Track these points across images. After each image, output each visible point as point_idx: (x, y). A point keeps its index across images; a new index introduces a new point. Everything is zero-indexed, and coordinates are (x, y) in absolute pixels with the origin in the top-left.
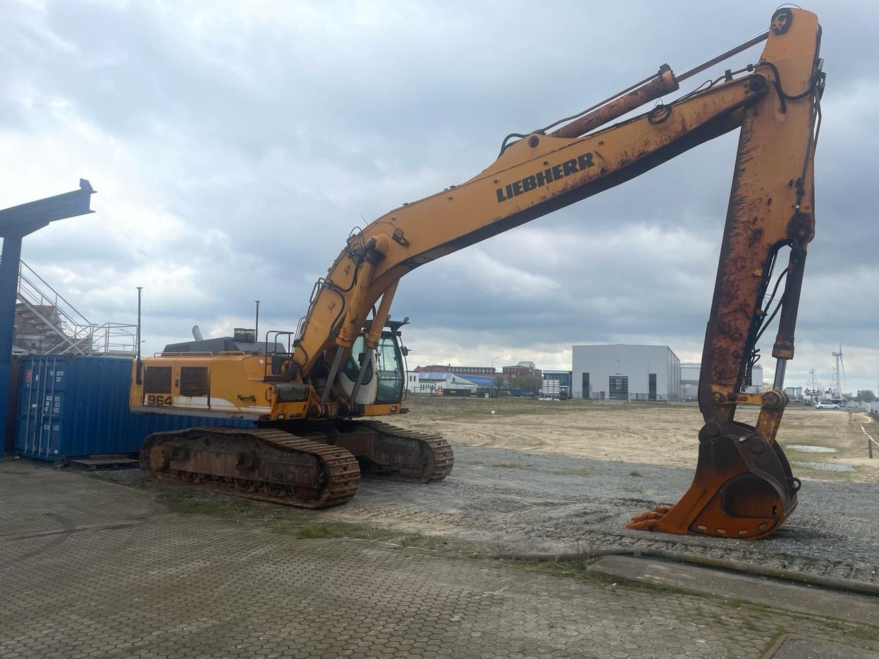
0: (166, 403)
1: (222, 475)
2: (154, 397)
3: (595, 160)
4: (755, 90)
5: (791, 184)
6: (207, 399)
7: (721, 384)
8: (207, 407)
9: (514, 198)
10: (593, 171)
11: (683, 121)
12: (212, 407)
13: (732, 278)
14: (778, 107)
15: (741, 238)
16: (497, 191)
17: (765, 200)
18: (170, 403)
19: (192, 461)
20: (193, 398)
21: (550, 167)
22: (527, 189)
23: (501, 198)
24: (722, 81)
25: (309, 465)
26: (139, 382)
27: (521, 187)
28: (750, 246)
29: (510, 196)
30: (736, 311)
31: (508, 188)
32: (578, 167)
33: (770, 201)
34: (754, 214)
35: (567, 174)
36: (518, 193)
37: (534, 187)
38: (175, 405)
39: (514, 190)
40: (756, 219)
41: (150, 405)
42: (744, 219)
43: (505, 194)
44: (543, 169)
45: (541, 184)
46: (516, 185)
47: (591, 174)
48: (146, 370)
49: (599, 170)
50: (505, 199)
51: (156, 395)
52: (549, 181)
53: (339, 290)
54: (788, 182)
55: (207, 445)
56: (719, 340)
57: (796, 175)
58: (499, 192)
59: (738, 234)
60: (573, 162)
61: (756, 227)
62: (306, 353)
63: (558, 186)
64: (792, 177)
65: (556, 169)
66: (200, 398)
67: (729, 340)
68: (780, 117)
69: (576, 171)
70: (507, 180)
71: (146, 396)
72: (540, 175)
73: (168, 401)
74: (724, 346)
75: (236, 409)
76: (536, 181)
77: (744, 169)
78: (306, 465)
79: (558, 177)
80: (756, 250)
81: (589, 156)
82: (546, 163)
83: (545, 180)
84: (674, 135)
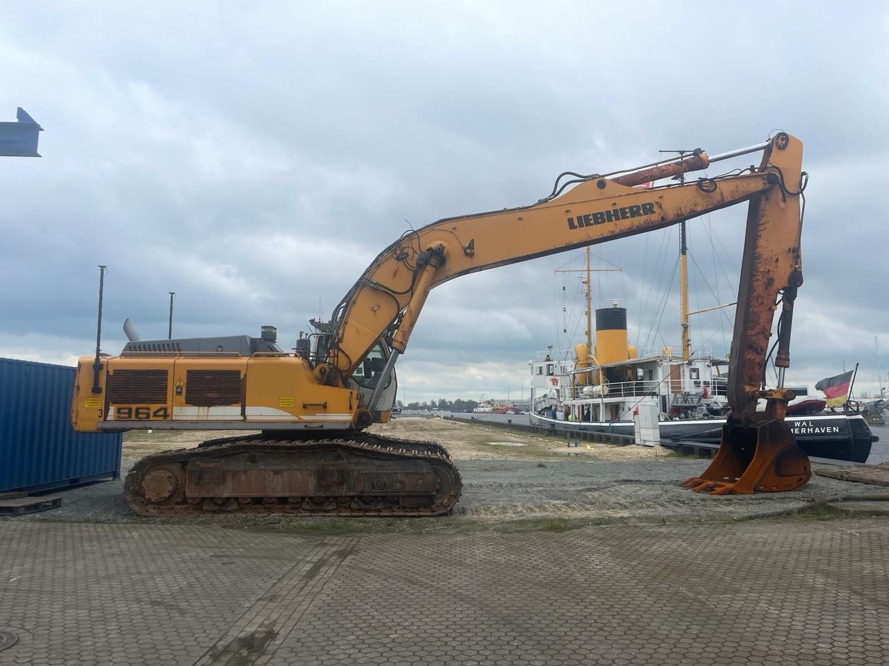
0: (155, 415)
1: (287, 494)
2: (130, 410)
3: (656, 209)
4: (771, 183)
5: (789, 250)
6: (239, 408)
7: (750, 385)
8: (242, 418)
9: (585, 228)
10: (655, 217)
11: (722, 194)
12: (248, 418)
13: (755, 310)
14: (781, 197)
15: (760, 283)
16: (569, 219)
17: (774, 259)
18: (165, 416)
19: (230, 484)
20: (212, 408)
21: (618, 207)
22: (597, 222)
23: (572, 226)
24: (748, 172)
25: (424, 471)
26: (96, 390)
27: (591, 220)
28: (766, 288)
29: (581, 226)
30: (759, 333)
31: (579, 218)
32: (641, 212)
33: (777, 260)
34: (768, 267)
35: (633, 216)
36: (588, 224)
37: (603, 221)
38: (174, 418)
39: (585, 221)
40: (769, 271)
41: (118, 419)
42: (761, 269)
43: (576, 223)
44: (611, 209)
45: (610, 220)
46: (586, 217)
47: (653, 219)
48: (111, 374)
49: (660, 218)
50: (576, 227)
51: (134, 407)
52: (617, 219)
53: (388, 291)
54: (787, 248)
55: (252, 462)
56: (749, 354)
57: (792, 245)
58: (571, 221)
59: (758, 280)
60: (638, 207)
61: (770, 276)
62: (347, 356)
63: (625, 224)
64: (790, 246)
65: (623, 210)
66: (227, 408)
67: (755, 354)
68: (782, 204)
69: (639, 215)
70: (578, 211)
71: (112, 410)
72: (608, 212)
73: (162, 413)
74: (753, 358)
75: (295, 418)
76: (605, 217)
77: (760, 236)
78: (421, 472)
79: (624, 217)
80: (770, 292)
81: (651, 205)
82: (614, 204)
83: (613, 218)
84: (716, 202)
